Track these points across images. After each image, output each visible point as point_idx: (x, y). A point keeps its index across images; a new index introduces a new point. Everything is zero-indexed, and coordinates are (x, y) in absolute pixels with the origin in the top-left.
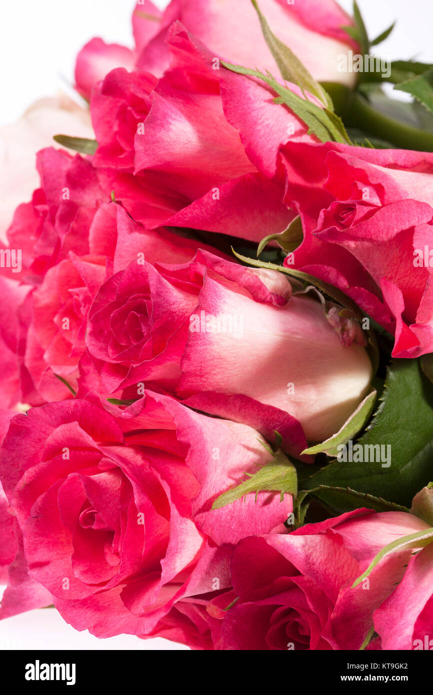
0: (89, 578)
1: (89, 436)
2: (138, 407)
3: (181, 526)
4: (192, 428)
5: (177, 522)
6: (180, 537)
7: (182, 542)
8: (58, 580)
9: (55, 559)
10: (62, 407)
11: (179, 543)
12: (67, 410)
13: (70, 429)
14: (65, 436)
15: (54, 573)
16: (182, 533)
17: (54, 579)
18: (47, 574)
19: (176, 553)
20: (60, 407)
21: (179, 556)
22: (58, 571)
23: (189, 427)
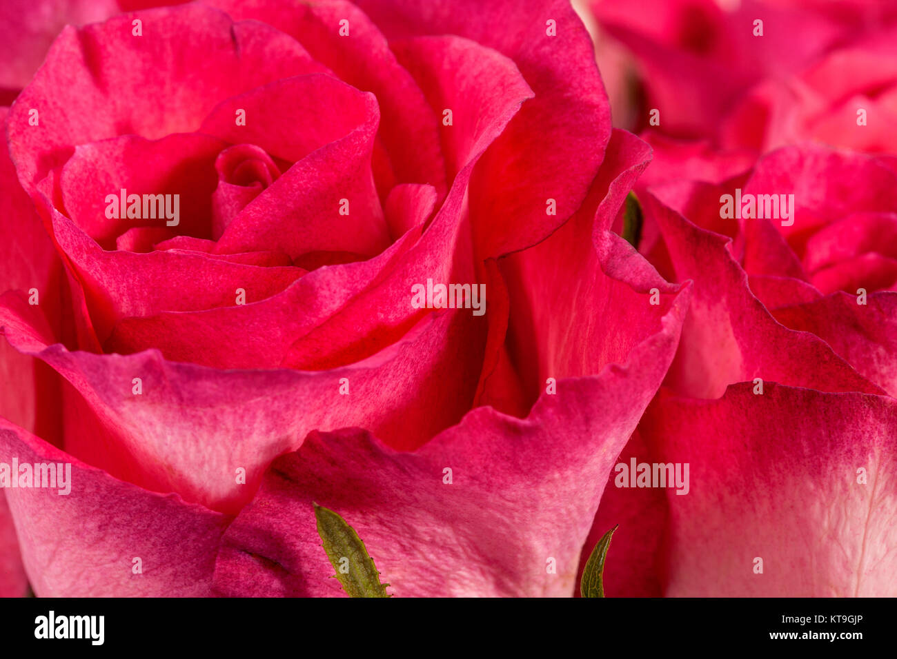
0: (78, 187)
1: (502, 127)
2: (637, 273)
3: (260, 414)
4: (584, 428)
5: (275, 398)
6: (228, 409)
7: (214, 419)
8: (58, 113)
9: (114, 103)
10: (581, 69)
11: (211, 406)
12: (575, 84)
13: (506, 84)
14: (481, 80)
15: (75, 102)
16: (242, 417)
17: (60, 104)
18: (71, 82)
19: (181, 399)
20: (581, 65)
21: (170, 414)
22: (82, 113)
23: (587, 421)
